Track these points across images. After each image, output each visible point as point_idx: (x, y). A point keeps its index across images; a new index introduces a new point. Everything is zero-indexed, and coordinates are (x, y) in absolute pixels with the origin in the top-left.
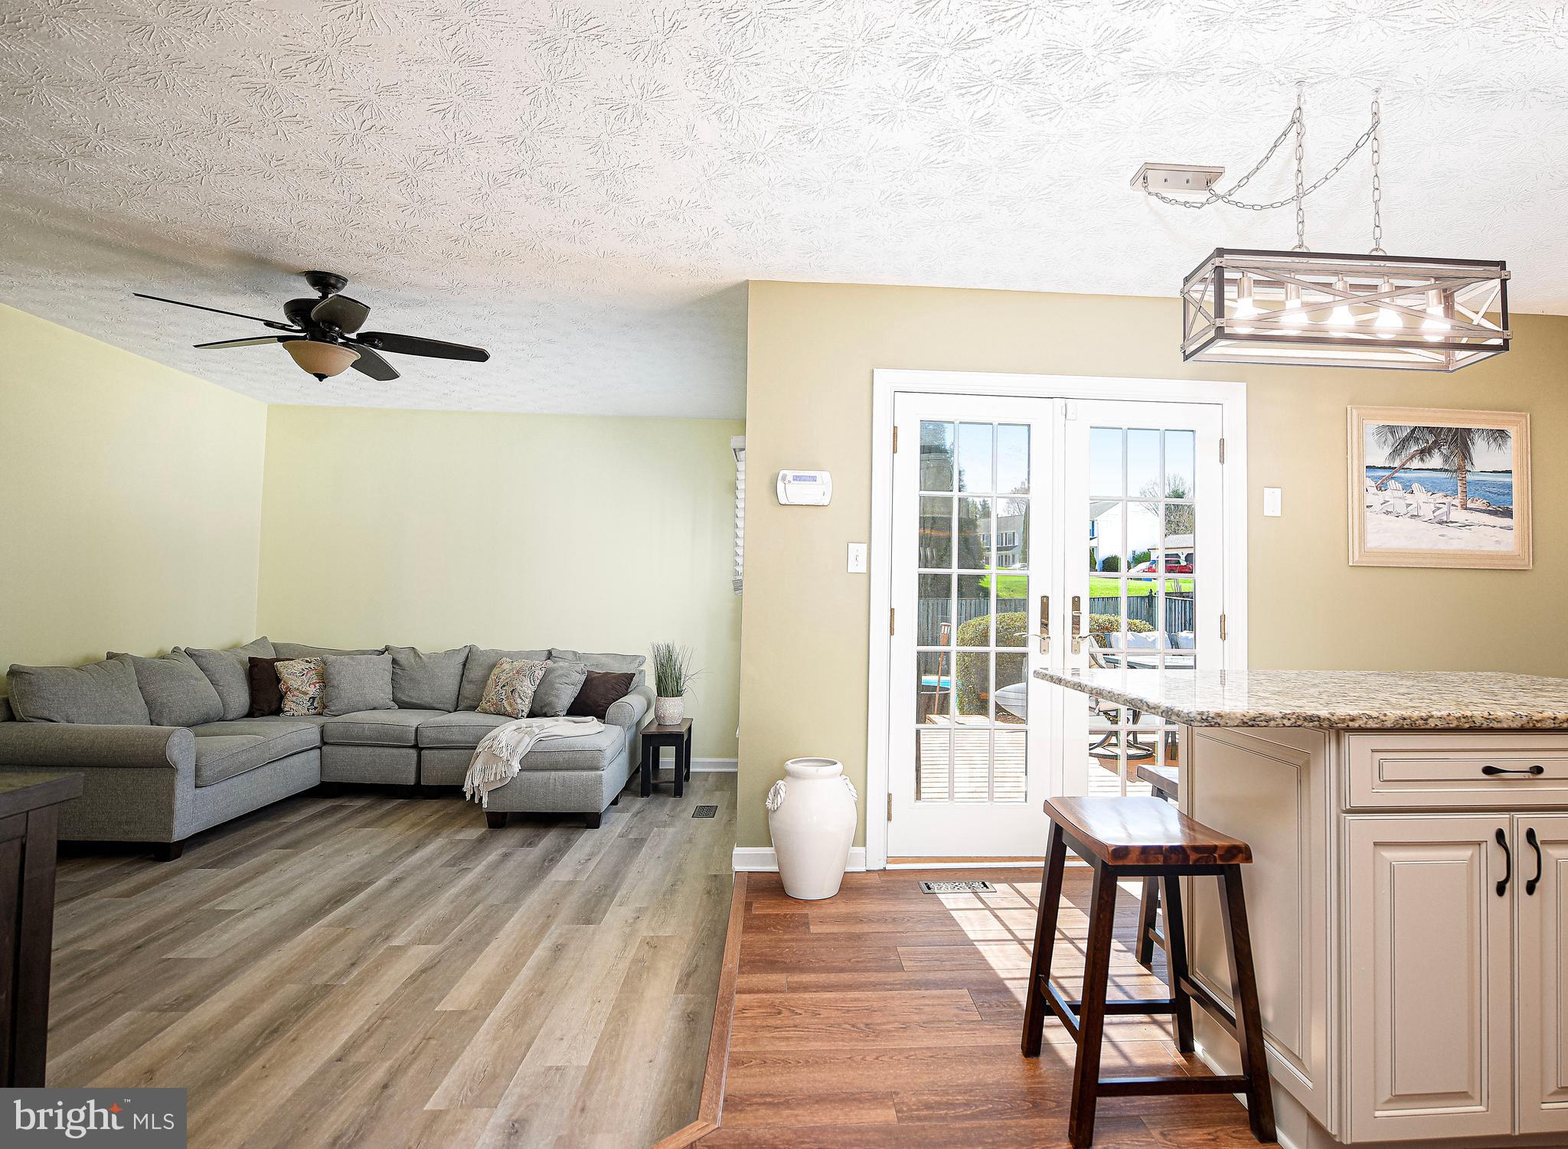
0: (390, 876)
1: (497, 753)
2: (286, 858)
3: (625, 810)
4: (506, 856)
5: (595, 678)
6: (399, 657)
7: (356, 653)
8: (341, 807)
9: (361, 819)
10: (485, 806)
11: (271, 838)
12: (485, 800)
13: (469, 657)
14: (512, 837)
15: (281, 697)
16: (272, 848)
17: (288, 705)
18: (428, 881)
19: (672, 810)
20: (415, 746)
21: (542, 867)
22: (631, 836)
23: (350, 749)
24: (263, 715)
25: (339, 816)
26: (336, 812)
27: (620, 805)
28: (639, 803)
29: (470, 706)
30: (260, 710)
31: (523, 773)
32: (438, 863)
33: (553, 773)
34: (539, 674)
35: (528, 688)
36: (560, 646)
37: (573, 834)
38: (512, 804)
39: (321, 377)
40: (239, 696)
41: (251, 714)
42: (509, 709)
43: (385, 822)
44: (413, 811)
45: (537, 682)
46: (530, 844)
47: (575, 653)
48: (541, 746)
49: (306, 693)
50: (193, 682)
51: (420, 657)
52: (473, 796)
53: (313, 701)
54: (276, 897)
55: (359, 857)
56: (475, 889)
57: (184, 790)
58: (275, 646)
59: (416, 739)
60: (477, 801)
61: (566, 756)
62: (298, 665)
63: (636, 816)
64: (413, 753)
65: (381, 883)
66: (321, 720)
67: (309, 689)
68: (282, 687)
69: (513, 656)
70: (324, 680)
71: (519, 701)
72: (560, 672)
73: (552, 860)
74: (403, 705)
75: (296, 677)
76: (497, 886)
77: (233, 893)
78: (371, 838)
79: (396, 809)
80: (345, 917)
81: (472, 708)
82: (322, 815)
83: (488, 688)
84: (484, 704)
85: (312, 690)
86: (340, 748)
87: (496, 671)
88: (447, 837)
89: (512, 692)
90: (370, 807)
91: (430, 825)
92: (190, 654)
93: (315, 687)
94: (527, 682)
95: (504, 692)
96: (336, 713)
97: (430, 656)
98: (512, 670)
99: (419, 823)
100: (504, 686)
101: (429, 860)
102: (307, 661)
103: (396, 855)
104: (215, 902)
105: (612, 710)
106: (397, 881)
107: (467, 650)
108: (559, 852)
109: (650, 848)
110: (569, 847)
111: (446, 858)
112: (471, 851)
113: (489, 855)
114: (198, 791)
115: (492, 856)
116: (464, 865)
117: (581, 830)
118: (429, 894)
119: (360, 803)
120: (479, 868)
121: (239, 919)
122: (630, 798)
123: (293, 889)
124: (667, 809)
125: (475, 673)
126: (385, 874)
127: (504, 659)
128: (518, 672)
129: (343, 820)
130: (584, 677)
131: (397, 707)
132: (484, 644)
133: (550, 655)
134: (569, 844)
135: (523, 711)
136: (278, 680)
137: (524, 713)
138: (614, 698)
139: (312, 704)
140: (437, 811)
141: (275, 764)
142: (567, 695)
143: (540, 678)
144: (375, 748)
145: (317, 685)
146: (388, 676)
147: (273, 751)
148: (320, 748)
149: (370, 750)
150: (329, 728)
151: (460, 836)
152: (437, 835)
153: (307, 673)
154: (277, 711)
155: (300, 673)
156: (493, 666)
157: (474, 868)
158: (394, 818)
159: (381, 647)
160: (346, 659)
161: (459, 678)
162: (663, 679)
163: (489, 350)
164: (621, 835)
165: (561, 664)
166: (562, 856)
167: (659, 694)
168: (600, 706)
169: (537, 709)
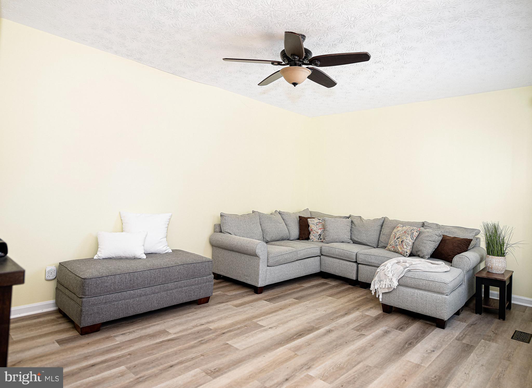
0: (327, 328)
1: (386, 273)
2: (295, 303)
3: (463, 320)
4: (386, 332)
5: (448, 239)
6: (354, 220)
7: (338, 217)
8: (326, 284)
9: (331, 291)
10: (381, 300)
11: (294, 293)
12: (381, 297)
13: (383, 223)
14: (394, 320)
15: (309, 233)
16: (291, 298)
17: (311, 237)
18: (343, 336)
19: (496, 329)
20: (356, 262)
21: (403, 347)
22: (464, 341)
23: (331, 259)
24: (303, 240)
25: (324, 287)
26: (324, 285)
27: (461, 316)
28: (474, 317)
29: (384, 246)
30: (302, 237)
31: (400, 287)
32: (352, 326)
33: (416, 291)
34: (416, 234)
35: (409, 241)
36: (430, 221)
37: (427, 328)
38: (393, 302)
39: (295, 84)
40: (295, 231)
41: (298, 239)
42: (400, 250)
43: (339, 296)
44: (353, 293)
45: (415, 238)
46: (401, 328)
47: (437, 225)
48: (410, 274)
49: (317, 233)
50: (278, 224)
51: (362, 221)
52: (375, 293)
53: (320, 236)
54: (280, 324)
55: (321, 312)
56: (363, 350)
57: (262, 267)
58: (311, 212)
59: (356, 259)
60: (377, 296)
61: (424, 282)
62: (316, 221)
63: (470, 327)
64: (355, 265)
65: (322, 330)
66: (321, 244)
67: (319, 231)
68: (310, 229)
69: (404, 224)
70: (324, 228)
71: (405, 247)
72: (427, 234)
73: (410, 344)
74: (355, 242)
75: (314, 225)
76: (375, 352)
77: (267, 317)
78: (329, 303)
79: (347, 290)
80: (298, 346)
81: (384, 247)
82: (317, 286)
83: (391, 239)
84: (389, 247)
85: (320, 232)
86: (327, 258)
87: (395, 230)
88: (361, 312)
89: (402, 242)
90: (337, 286)
91: (357, 302)
92: (280, 213)
93: (321, 230)
94: (409, 238)
95: (398, 241)
96: (328, 242)
97: (367, 221)
98: (402, 231)
99: (352, 300)
100: (398, 238)
101: (348, 324)
102: (319, 219)
103: (336, 315)
104: (259, 319)
105: (456, 259)
106: (330, 331)
107: (383, 219)
108: (416, 339)
109: (477, 355)
110: (423, 337)
111: (356, 324)
112: (370, 323)
113: (378, 329)
114: (268, 268)
115: (379, 330)
116: (363, 332)
117: (433, 327)
118: (341, 345)
119: (333, 283)
120: (370, 335)
121: (262, 331)
122: (468, 312)
123: (287, 322)
124: (493, 326)
125: (386, 230)
126: (327, 325)
127: (399, 225)
128: (405, 232)
129: (324, 290)
130: (440, 238)
131: (352, 242)
132: (392, 216)
133: (423, 225)
134: (424, 334)
135: (407, 252)
136: (309, 226)
137: (407, 254)
138: (458, 252)
139: (320, 237)
140: (362, 296)
141: (300, 261)
142: (430, 247)
143: (416, 236)
144: (340, 260)
145: (322, 229)
146: (349, 228)
147: (299, 255)
148: (320, 256)
149: (338, 260)
150: (323, 248)
151: (368, 313)
152: (358, 309)
153: (319, 224)
154: (308, 239)
155: (316, 224)
156: (394, 228)
157: (367, 335)
158: (344, 294)
159: (348, 215)
160: (333, 220)
161: (379, 232)
162: (491, 245)
163: (370, 53)
164: (458, 338)
165: (428, 230)
166: (417, 342)
167: (488, 254)
168: (450, 255)
169: (414, 252)
